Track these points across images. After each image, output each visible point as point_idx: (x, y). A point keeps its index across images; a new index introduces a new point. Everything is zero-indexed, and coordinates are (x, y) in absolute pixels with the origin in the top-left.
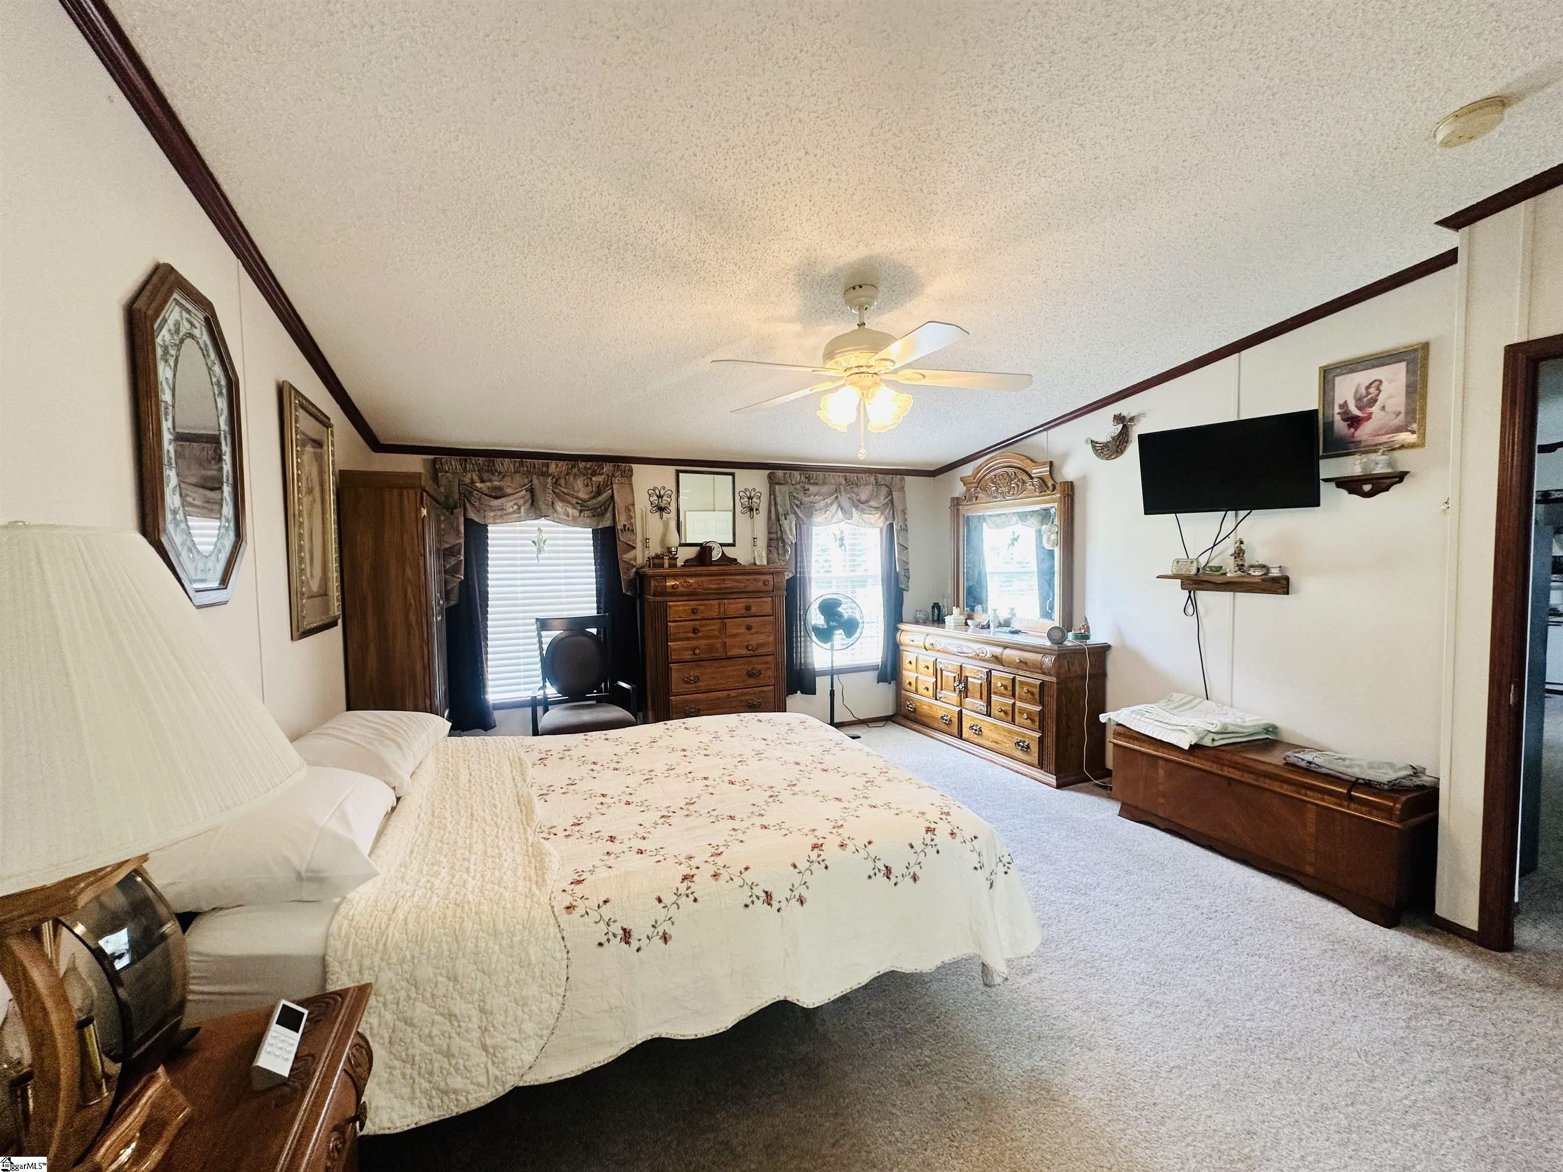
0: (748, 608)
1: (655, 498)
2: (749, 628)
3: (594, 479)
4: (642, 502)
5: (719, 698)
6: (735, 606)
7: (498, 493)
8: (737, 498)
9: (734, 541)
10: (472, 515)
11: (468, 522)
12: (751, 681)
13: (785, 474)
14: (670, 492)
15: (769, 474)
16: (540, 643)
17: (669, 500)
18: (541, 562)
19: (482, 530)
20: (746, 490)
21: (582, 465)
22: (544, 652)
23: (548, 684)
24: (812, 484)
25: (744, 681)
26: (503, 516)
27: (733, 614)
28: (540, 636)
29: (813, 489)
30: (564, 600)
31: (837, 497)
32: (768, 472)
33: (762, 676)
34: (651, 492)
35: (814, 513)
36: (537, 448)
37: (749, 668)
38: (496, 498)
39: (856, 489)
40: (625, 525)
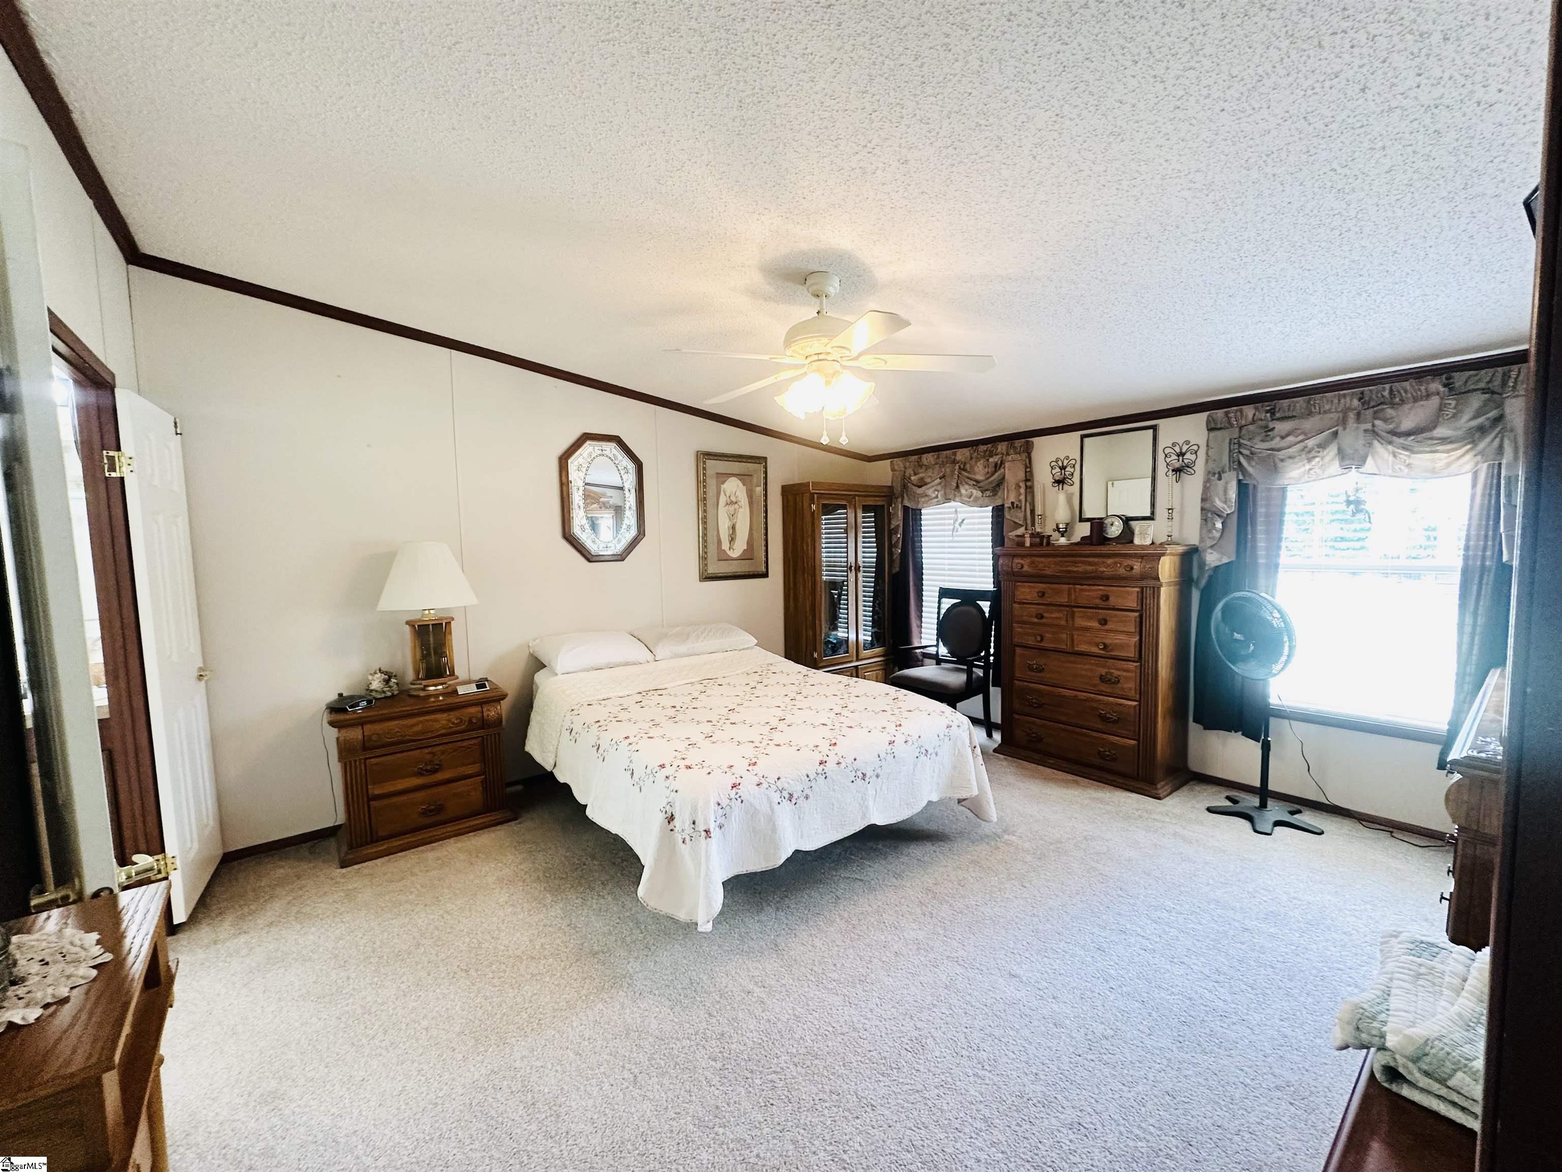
0: (1106, 598)
1: (1058, 470)
2: (1104, 622)
3: (991, 460)
4: (1043, 475)
5: (1064, 696)
6: (1091, 593)
7: (922, 484)
8: (1161, 456)
9: (1153, 513)
10: (907, 503)
11: (906, 509)
12: (1104, 687)
13: (1227, 414)
14: (1073, 462)
15: (1209, 416)
16: (939, 608)
17: (1072, 470)
18: (956, 539)
19: (917, 513)
20: (1174, 444)
21: (982, 448)
22: (941, 616)
23: (941, 644)
24: (1278, 419)
25: (1094, 686)
26: (929, 501)
27: (1082, 602)
28: (939, 602)
29: (1281, 427)
30: (977, 574)
31: (1336, 434)
32: (1204, 416)
33: (1119, 685)
34: (1053, 464)
35: (1280, 464)
36: (950, 439)
37: (1103, 671)
38: (920, 487)
39: (1390, 412)
40: (1013, 503)
